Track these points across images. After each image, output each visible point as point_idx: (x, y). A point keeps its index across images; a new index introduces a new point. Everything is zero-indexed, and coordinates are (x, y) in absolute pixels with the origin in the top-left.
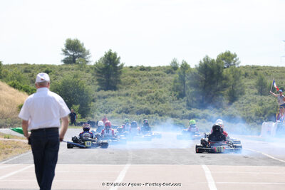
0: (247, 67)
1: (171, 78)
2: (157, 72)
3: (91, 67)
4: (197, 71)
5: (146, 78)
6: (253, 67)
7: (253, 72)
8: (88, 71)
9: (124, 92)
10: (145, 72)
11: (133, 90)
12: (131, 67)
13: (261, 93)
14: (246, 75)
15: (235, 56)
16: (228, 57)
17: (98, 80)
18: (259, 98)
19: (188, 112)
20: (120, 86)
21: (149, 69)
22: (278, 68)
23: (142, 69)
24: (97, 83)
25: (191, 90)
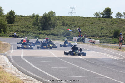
0: (58, 16)
1: (32, 20)
2: (27, 18)
3: (5, 16)
4: (42, 18)
5: (24, 20)
6: (60, 16)
7: (60, 18)
8: (3, 17)
9: (17, 25)
10: (23, 18)
11: (19, 24)
12: (18, 16)
13: (64, 25)
14: (58, 19)
15: (54, 12)
16: (52, 13)
17: (7, 20)
18: (63, 27)
19: (39, 32)
20: (15, 22)
21: (25, 16)
22: (69, 17)
23: (22, 16)
24: (7, 21)
25: (40, 24)
